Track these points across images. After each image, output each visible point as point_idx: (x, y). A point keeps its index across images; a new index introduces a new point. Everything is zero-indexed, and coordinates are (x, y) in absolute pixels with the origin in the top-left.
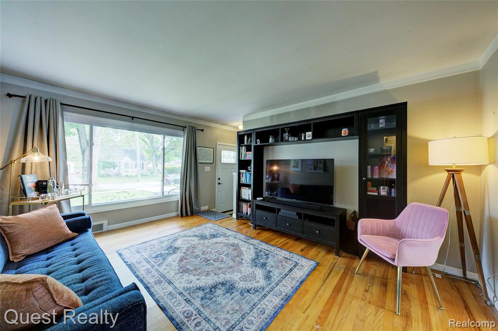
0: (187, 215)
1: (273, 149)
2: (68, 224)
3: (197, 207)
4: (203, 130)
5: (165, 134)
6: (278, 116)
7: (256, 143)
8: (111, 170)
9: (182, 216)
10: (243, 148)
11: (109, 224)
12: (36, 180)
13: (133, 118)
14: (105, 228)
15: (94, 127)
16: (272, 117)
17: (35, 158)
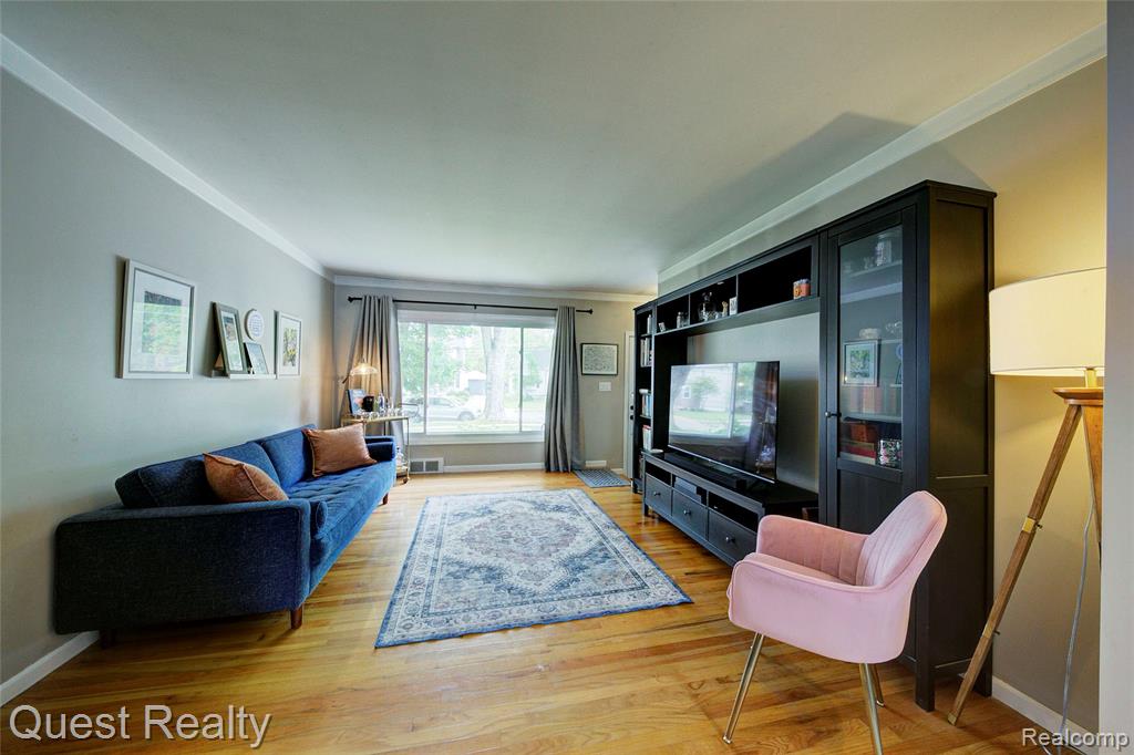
0: (557, 471)
1: (702, 342)
2: (370, 449)
3: (579, 458)
4: (591, 312)
5: (523, 325)
6: (711, 262)
7: (658, 331)
8: (532, 388)
9: (548, 470)
10: (647, 341)
11: (445, 465)
12: (364, 396)
13: (475, 306)
14: (441, 470)
15: (429, 326)
16: (700, 266)
17: (363, 369)
